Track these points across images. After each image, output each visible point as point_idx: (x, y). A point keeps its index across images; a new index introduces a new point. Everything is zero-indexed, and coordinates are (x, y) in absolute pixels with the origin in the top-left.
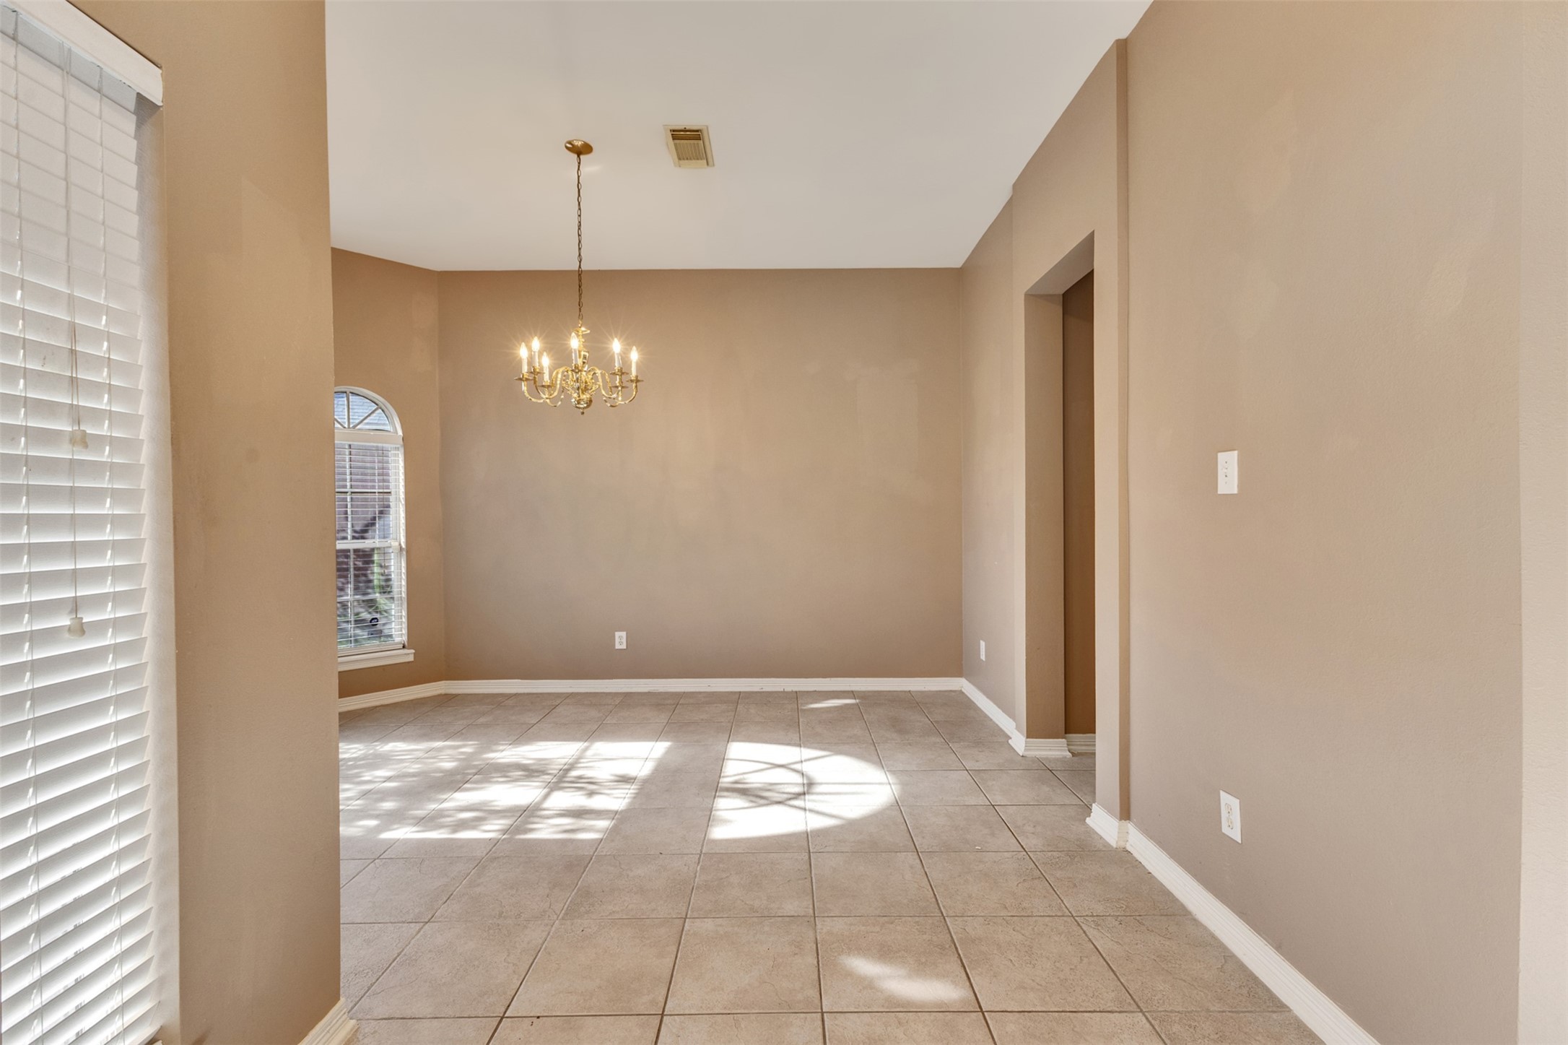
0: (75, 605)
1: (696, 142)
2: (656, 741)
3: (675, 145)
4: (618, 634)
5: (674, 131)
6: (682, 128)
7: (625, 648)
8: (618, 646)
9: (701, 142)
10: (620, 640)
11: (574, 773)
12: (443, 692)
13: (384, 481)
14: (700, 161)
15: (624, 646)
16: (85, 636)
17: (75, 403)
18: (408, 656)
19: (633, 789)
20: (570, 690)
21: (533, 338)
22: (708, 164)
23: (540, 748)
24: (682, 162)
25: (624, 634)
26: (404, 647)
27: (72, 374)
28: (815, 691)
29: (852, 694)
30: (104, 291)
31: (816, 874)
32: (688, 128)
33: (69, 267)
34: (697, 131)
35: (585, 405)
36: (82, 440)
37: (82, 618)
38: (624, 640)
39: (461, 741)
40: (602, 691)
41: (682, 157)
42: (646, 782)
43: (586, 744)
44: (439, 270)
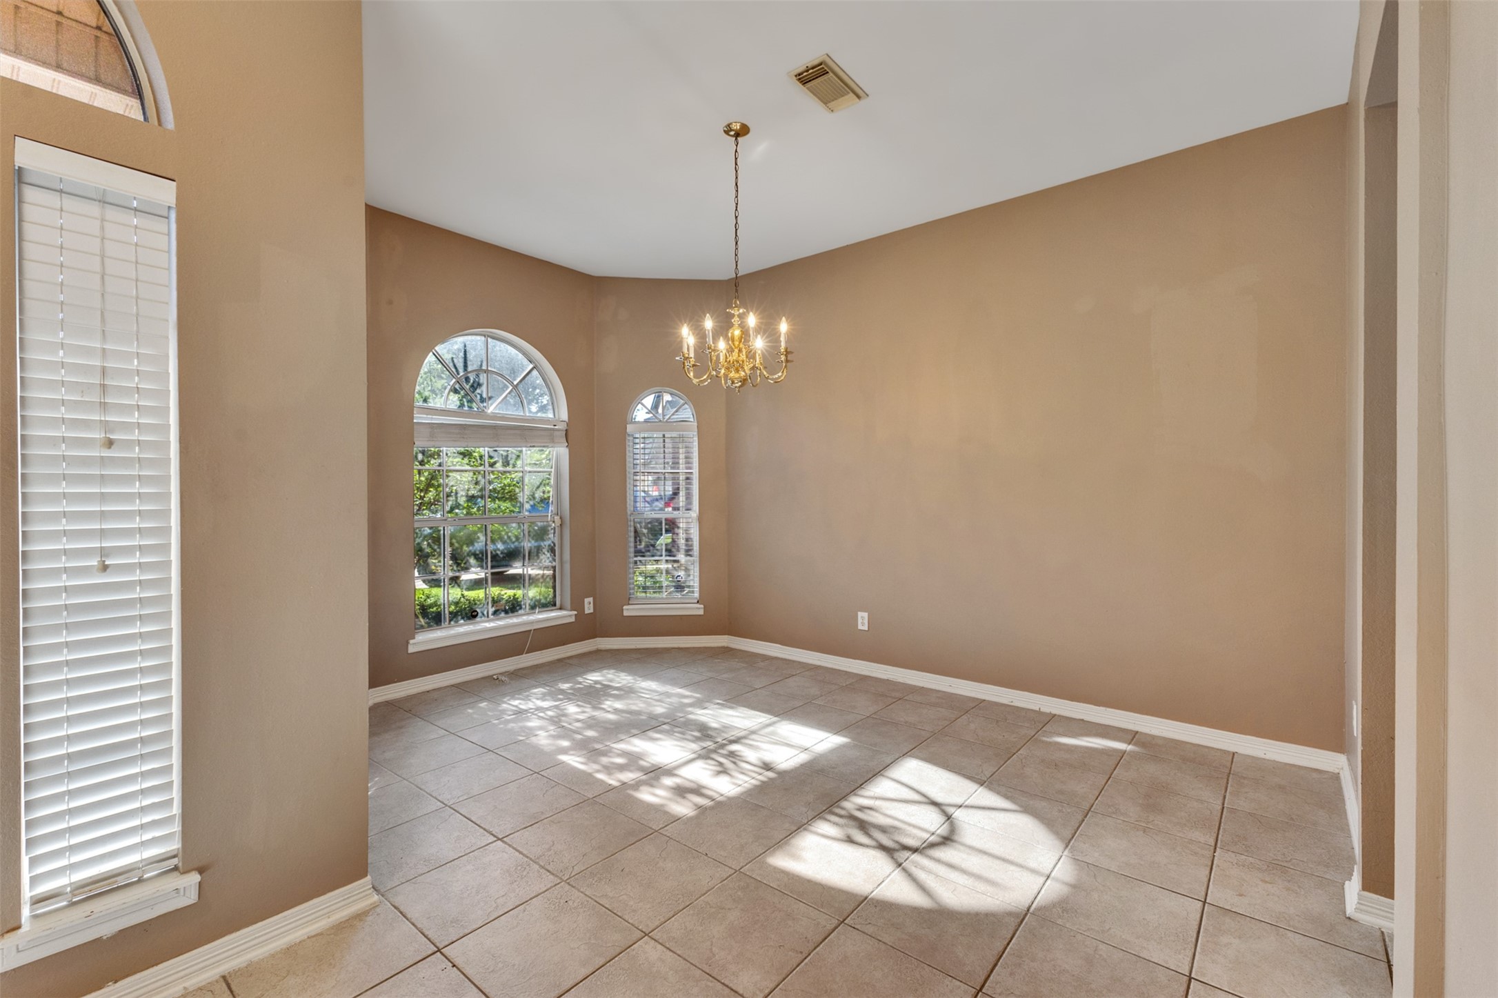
0: (104, 552)
1: (825, 77)
2: (835, 734)
3: (808, 88)
4: (860, 614)
5: (799, 75)
6: (804, 68)
7: (867, 629)
8: (860, 627)
9: (831, 74)
10: (863, 621)
11: (734, 747)
12: (725, 644)
13: (688, 463)
14: (846, 97)
15: (866, 628)
16: (105, 573)
17: (103, 419)
18: (699, 610)
19: (765, 777)
20: (818, 663)
21: (683, 325)
22: (859, 97)
23: (737, 714)
24: (831, 105)
25: (865, 615)
26: (698, 602)
27: (100, 399)
28: (1083, 720)
29: (1132, 736)
30: (136, 343)
31: (817, 953)
32: (810, 65)
33: (103, 330)
34: (821, 64)
35: (740, 384)
36: (110, 443)
37: (104, 561)
38: (866, 622)
39: (691, 692)
40: (845, 669)
41: (827, 100)
42: (782, 774)
43: (775, 719)
44: (726, 279)
